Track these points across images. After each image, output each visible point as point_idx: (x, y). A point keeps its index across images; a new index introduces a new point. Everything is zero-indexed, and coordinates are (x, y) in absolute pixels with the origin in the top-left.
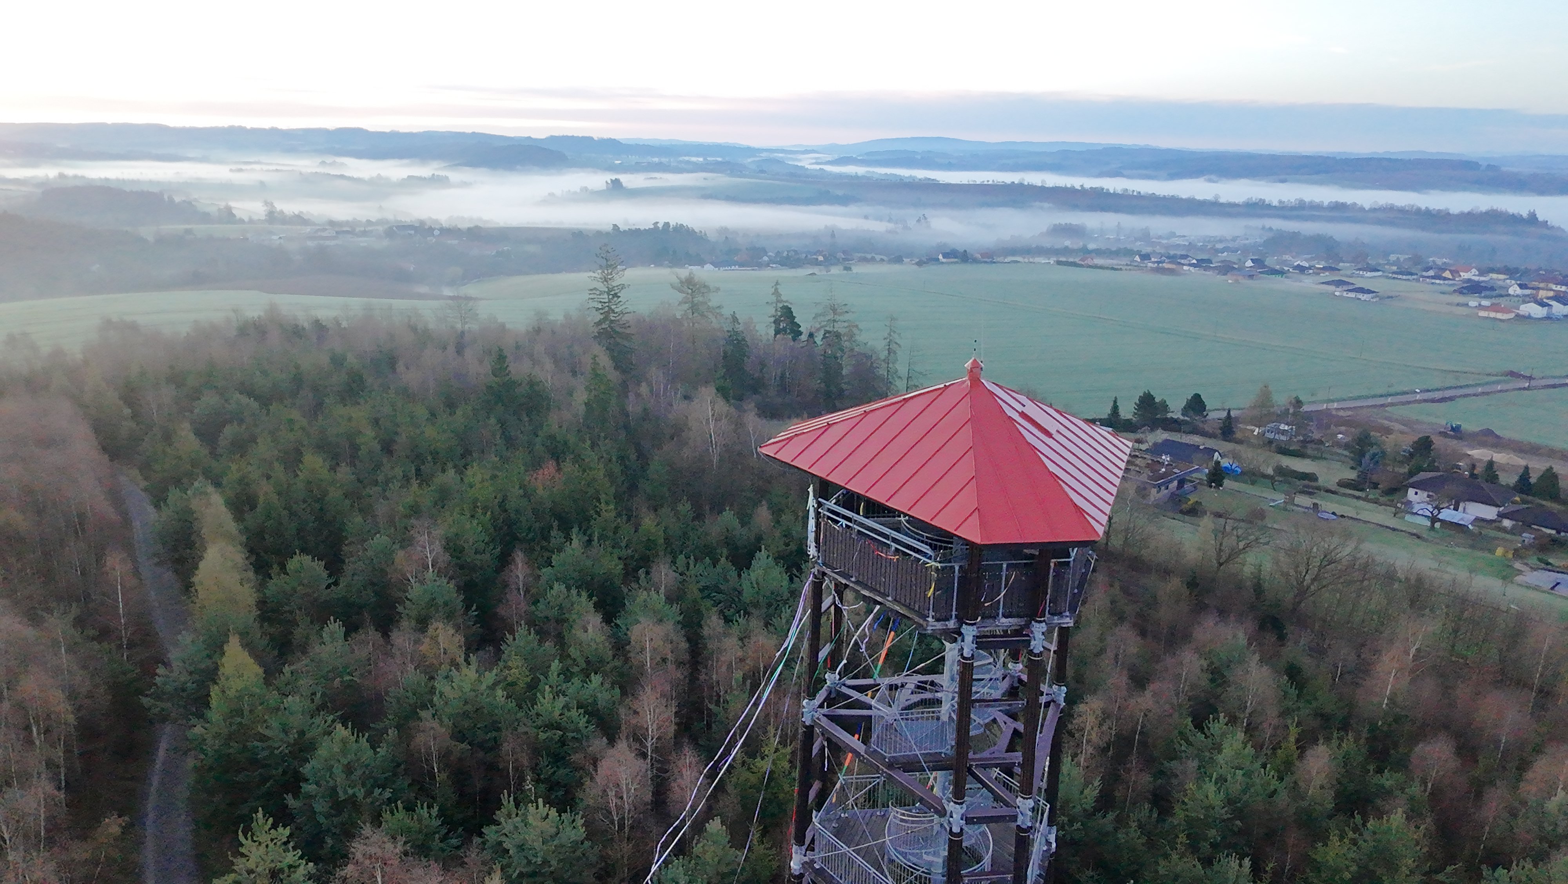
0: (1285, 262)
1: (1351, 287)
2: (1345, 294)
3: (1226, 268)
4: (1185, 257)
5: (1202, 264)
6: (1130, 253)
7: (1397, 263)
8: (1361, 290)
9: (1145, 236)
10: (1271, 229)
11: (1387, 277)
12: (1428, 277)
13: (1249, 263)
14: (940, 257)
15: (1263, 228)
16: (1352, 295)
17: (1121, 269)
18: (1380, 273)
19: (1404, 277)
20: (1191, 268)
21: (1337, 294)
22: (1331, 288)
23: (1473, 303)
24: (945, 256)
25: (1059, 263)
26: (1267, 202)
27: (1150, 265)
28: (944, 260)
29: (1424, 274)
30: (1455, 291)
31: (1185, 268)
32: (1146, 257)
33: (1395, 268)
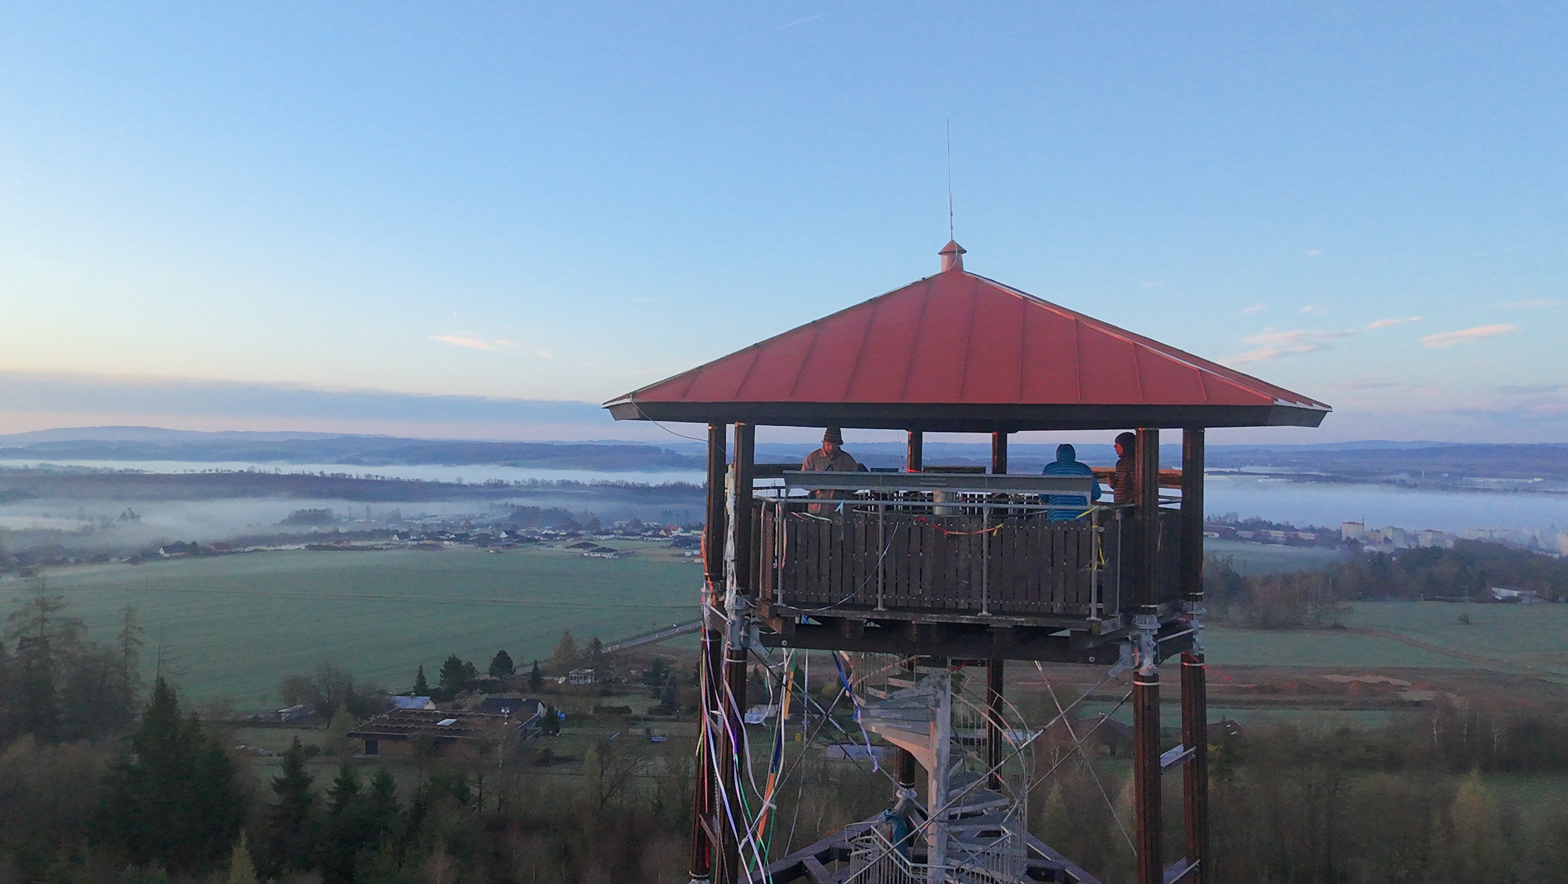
0: (535, 533)
1: (595, 548)
2: (592, 554)
3: (484, 540)
4: (443, 533)
5: (459, 538)
6: (387, 534)
7: (620, 528)
8: (604, 550)
9: (396, 518)
10: (512, 506)
11: (619, 539)
12: (649, 536)
13: (503, 535)
14: (162, 552)
15: (506, 505)
16: (597, 555)
17: (382, 549)
18: (613, 536)
19: (632, 538)
20: (452, 543)
21: (586, 555)
22: (580, 551)
23: (688, 554)
24: (167, 549)
25: (311, 548)
26: (505, 483)
27: (410, 542)
28: (167, 555)
29: (645, 534)
30: (672, 545)
31: (446, 543)
32: (404, 536)
33: (621, 532)
